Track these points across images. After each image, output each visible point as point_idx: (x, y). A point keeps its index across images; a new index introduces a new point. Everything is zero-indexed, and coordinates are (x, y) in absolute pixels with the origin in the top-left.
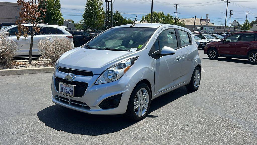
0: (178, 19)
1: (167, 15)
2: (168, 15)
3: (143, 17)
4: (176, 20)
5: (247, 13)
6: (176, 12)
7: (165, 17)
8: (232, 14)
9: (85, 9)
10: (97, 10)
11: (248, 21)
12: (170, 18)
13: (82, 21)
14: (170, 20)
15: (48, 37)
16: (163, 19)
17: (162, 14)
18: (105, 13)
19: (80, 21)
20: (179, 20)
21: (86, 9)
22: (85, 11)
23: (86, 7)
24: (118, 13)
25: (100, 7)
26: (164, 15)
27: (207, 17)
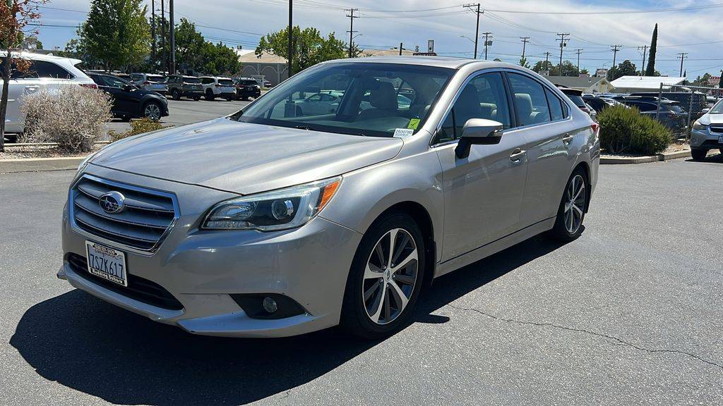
0: (357, 50)
1: (327, 39)
2: (332, 38)
3: (263, 38)
4: (351, 51)
5: (525, 42)
6: (351, 32)
7: (324, 43)
8: (490, 43)
9: (90, 10)
10: (127, 14)
11: (526, 62)
12: (337, 45)
13: (73, 42)
14: (338, 52)
15: (33, 85)
16: (319, 49)
17: (314, 35)
18: (149, 23)
19: (68, 45)
20: (360, 52)
21: (95, 8)
22: (91, 15)
23: (92, 4)
24: (185, 25)
25: (135, 6)
26: (321, 37)
27: (430, 49)
